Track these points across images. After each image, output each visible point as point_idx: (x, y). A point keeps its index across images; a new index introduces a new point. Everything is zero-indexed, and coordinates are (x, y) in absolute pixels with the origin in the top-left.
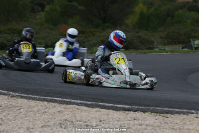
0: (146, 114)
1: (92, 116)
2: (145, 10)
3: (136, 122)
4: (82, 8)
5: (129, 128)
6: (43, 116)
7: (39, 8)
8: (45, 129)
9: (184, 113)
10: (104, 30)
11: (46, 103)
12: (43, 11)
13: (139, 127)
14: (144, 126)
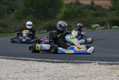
0: (69, 64)
1: (40, 66)
2: (67, 10)
3: (63, 68)
4: (34, 10)
5: (60, 72)
6: (15, 67)
7: (12, 11)
8: (16, 74)
9: (88, 63)
10: (46, 21)
11: (16, 61)
12: (13, 13)
13: (65, 71)
14: (67, 70)
